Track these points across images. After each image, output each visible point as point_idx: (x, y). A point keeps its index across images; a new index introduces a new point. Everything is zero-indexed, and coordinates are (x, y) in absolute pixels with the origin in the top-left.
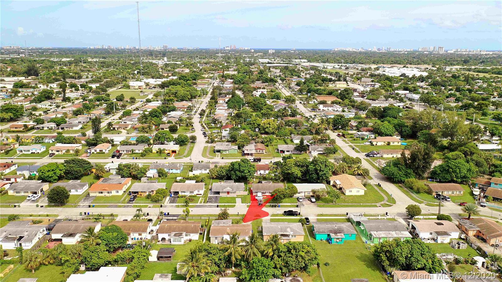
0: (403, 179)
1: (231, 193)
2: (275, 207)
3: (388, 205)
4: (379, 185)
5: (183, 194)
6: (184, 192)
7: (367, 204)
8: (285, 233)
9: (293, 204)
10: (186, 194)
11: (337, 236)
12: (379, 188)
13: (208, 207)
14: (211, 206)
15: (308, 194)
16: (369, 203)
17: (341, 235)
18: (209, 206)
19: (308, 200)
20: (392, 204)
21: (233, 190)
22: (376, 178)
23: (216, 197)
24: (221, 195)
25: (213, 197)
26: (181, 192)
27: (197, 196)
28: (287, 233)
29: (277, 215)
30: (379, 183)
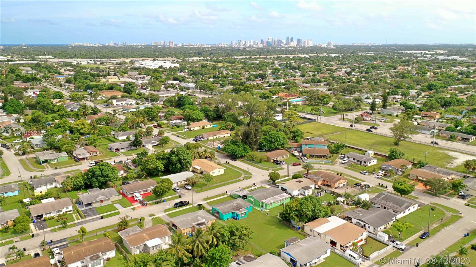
0: (243, 154)
1: (105, 200)
2: (160, 203)
3: (248, 177)
4: (227, 163)
5: (48, 216)
6: (50, 213)
7: (233, 180)
8: (199, 222)
9: (174, 196)
10: (52, 215)
11: (241, 211)
12: (229, 165)
13: (91, 222)
14: (93, 220)
15: (180, 183)
16: (233, 179)
17: (244, 210)
18: (91, 220)
19: (183, 189)
20: (250, 176)
21: (107, 197)
22: (219, 157)
23: (90, 209)
24: (94, 205)
25: (86, 210)
26: (46, 214)
27: (68, 213)
28: (201, 222)
29: (169, 210)
30: (227, 162)
